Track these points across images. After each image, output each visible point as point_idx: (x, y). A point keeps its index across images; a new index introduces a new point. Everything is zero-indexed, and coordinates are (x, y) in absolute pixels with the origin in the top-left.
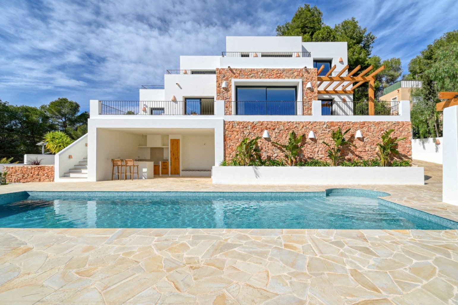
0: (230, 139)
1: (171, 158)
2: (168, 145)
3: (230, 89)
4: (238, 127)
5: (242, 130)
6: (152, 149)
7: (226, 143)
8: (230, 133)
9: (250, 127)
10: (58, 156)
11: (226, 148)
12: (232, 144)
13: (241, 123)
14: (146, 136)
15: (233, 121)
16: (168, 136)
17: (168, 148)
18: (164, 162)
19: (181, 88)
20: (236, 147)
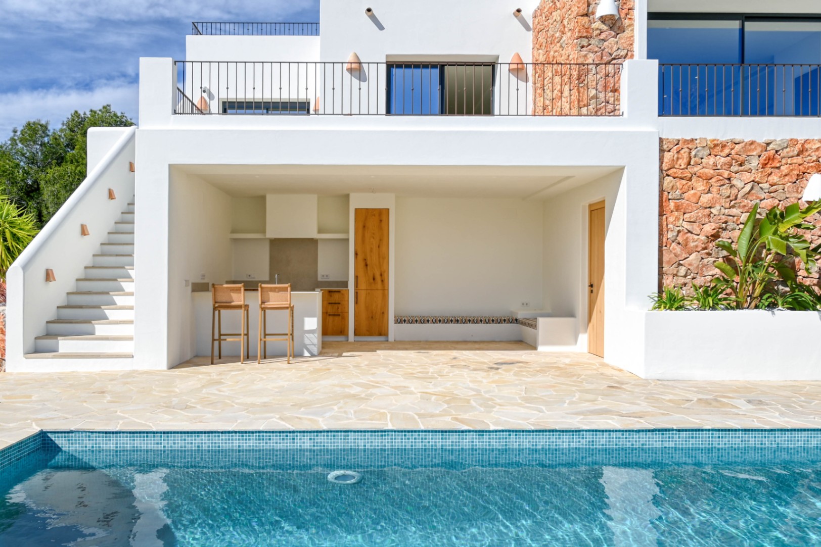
0: (678, 208)
1: (356, 278)
2: (347, 232)
3: (627, 22)
4: (712, 160)
5: (726, 174)
6: (276, 243)
7: (665, 224)
8: (679, 183)
9: (754, 163)
10: (21, 272)
11: (665, 240)
12: (687, 226)
13: (724, 146)
14: (263, 199)
15: (692, 140)
16: (347, 197)
17: (347, 240)
18: (330, 292)
19: (381, 28)
20: (702, 238)
